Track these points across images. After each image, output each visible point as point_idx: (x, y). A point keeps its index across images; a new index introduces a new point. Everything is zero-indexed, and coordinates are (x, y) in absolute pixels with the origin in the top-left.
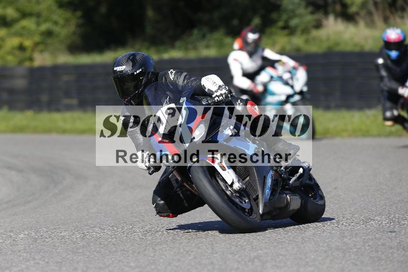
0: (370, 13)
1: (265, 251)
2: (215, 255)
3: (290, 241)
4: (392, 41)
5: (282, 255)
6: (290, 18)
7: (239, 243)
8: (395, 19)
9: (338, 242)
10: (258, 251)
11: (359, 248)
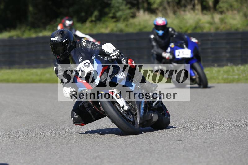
0: (165, 9)
1: (103, 152)
2: (72, 155)
3: (118, 146)
4: (159, 25)
5: (113, 155)
6: (117, 12)
7: (87, 148)
8: (180, 12)
9: (147, 147)
10: (98, 152)
11: (160, 151)
